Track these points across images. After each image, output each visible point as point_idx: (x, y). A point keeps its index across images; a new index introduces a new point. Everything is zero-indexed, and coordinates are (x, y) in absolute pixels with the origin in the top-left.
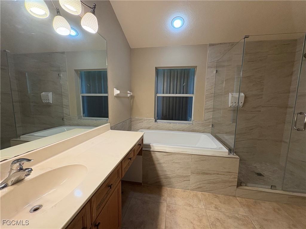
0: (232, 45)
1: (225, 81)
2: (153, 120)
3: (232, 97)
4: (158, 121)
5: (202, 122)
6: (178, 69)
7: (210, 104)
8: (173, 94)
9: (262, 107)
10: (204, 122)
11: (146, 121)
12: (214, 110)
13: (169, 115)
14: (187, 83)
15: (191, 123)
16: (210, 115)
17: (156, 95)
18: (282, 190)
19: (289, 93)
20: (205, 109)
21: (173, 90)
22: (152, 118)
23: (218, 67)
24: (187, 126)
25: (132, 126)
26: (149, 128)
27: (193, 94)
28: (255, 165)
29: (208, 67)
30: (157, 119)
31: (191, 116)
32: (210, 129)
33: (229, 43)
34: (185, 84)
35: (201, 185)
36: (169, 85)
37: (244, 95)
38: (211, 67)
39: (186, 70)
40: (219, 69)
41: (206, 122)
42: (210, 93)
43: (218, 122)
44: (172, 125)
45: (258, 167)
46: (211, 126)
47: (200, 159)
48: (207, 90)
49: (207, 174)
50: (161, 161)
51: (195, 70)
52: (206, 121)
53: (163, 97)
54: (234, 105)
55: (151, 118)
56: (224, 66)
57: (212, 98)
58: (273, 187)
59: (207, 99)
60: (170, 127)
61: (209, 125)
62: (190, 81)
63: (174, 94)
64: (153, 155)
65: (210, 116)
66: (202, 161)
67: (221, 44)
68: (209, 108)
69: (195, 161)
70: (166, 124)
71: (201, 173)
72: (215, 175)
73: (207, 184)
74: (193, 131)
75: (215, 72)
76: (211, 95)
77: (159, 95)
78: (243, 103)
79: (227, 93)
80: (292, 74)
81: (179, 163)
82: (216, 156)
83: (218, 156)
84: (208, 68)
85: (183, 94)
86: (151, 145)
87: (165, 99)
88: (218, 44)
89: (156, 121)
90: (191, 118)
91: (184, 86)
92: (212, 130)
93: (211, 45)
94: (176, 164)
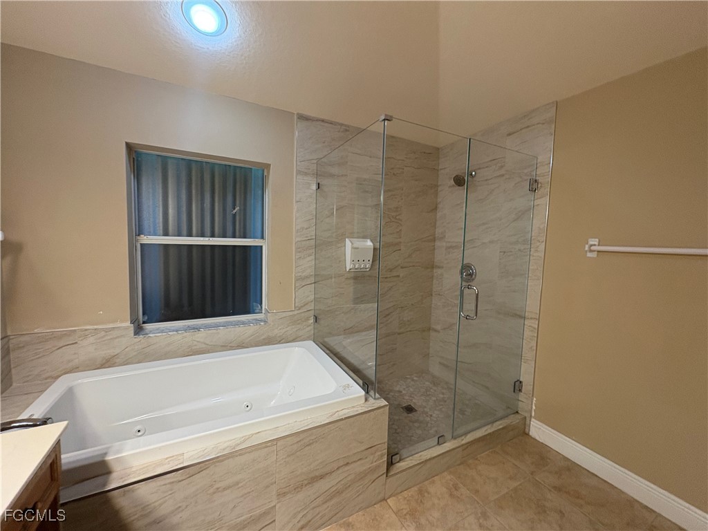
0: (346, 130)
1: (337, 210)
2: (126, 328)
3: (353, 248)
4: (149, 326)
5: (291, 313)
6: (214, 164)
7: (307, 265)
8: (202, 239)
9: (402, 268)
10: (296, 312)
11: (91, 340)
12: (318, 278)
13: (191, 304)
14: (245, 205)
15: (261, 321)
16: (308, 293)
17: (137, 241)
18: (454, 438)
19: (434, 240)
20: (297, 280)
21: (199, 225)
22: (122, 321)
23: (321, 175)
24: (251, 329)
25: (13, 371)
26: (107, 363)
27: (262, 237)
28: (397, 389)
29: (299, 172)
30: (144, 323)
31: (259, 299)
32: (309, 328)
33: (342, 125)
34: (237, 208)
35: (309, 517)
36: (184, 209)
37: (371, 244)
38: (306, 174)
39: (238, 171)
40: (324, 182)
41: (299, 312)
42: (307, 237)
43: (328, 309)
44: (201, 336)
45: (403, 392)
46: (312, 320)
47: (302, 442)
48: (297, 231)
49: (322, 477)
50: (163, 510)
51: (265, 174)
52: (299, 309)
53: (166, 246)
54: (357, 267)
55: (115, 321)
56: (332, 176)
57: (311, 251)
58: (441, 440)
59: (299, 252)
60: (195, 343)
61: (308, 319)
62: (252, 202)
63: (207, 239)
64: (122, 502)
65: (308, 296)
66: (307, 448)
67: (323, 121)
68: (307, 277)
69: (289, 456)
70: (179, 337)
71: (306, 482)
72: (340, 471)
73: (323, 504)
74: (269, 341)
75: (314, 187)
76: (308, 242)
77: (146, 239)
78: (371, 261)
79: (341, 239)
80: (436, 208)
81: (237, 483)
82: (342, 420)
83: (346, 418)
84: (297, 174)
85: (234, 237)
86: (108, 458)
87: (172, 252)
88: (318, 120)
89: (139, 330)
90: (261, 304)
91: (234, 215)
92: (314, 328)
93: (302, 118)
94: (226, 492)
